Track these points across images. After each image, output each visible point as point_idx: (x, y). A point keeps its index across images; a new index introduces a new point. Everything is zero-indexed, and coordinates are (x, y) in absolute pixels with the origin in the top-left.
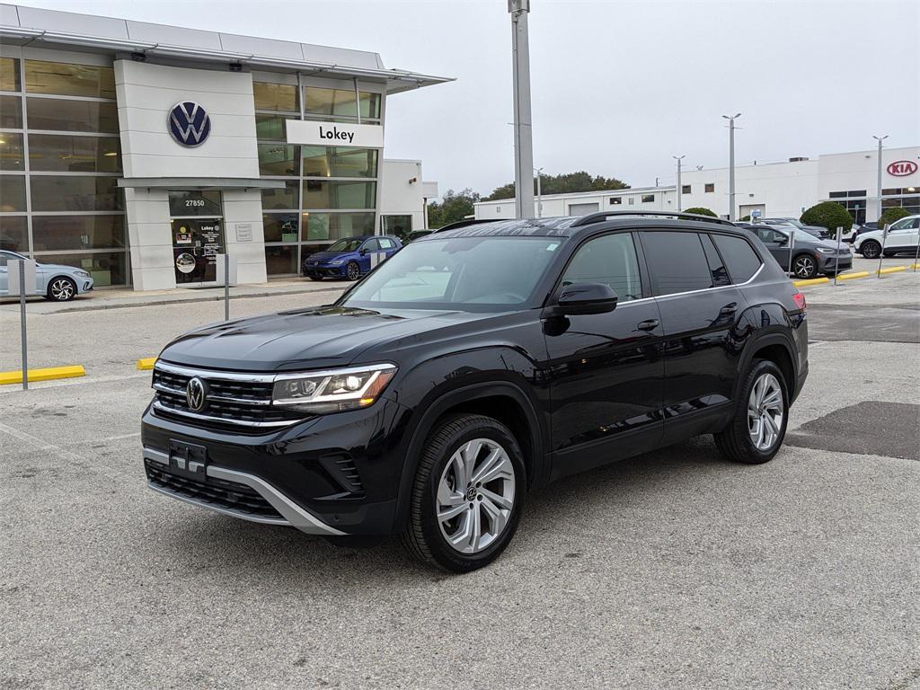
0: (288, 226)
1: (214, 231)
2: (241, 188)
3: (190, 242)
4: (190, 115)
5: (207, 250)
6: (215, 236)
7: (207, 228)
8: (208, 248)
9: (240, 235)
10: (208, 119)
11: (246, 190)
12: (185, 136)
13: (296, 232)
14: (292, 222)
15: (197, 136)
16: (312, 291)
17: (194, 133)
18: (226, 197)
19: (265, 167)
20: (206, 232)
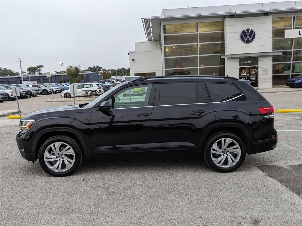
0: (286, 68)
1: (254, 71)
2: (265, 56)
3: (245, 74)
4: (248, 33)
5: (251, 77)
6: (254, 72)
7: (252, 70)
8: (252, 76)
9: (264, 72)
10: (254, 33)
11: (267, 56)
12: (246, 40)
13: (290, 70)
14: (288, 66)
15: (250, 39)
16: (282, 92)
17: (249, 38)
18: (259, 59)
19: (275, 48)
20: (251, 71)
